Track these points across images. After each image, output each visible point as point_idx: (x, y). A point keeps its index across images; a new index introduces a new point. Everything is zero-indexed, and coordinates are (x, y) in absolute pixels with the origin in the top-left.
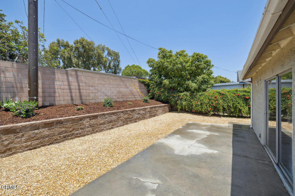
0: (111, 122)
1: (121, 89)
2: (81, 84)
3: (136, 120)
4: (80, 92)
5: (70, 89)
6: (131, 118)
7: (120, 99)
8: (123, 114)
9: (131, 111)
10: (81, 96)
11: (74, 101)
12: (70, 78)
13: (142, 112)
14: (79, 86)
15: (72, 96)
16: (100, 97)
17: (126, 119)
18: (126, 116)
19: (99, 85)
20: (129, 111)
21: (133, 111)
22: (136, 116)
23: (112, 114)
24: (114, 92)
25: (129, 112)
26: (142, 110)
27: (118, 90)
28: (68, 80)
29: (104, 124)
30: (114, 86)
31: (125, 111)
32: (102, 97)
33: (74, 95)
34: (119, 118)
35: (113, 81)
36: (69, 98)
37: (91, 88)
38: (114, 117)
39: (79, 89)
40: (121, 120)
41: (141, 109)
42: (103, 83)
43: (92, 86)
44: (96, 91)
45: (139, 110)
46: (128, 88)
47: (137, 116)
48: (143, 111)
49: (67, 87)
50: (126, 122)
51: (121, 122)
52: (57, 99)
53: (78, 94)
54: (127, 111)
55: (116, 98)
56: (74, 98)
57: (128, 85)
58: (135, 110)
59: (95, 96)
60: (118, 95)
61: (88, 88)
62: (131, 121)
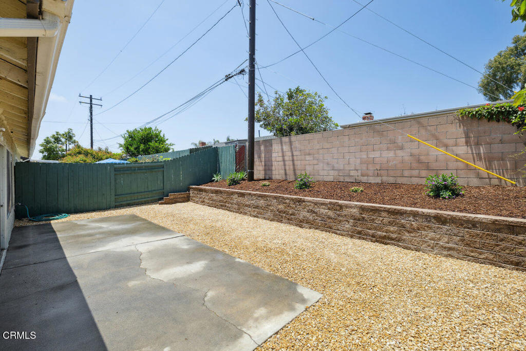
0: (257, 207)
1: (376, 154)
2: (295, 153)
3: (301, 222)
4: (294, 165)
5: (284, 161)
6: (291, 215)
7: (371, 178)
8: (276, 202)
9: (292, 199)
10: (294, 170)
11: (288, 176)
12: (284, 147)
13: (323, 211)
14: (293, 156)
15: (285, 170)
16: (322, 173)
17: (280, 212)
18: (281, 207)
19: (321, 151)
20: (288, 198)
21: (299, 201)
22: (304, 214)
23: (260, 196)
24: (351, 162)
25: (287, 201)
26: (324, 207)
27: (365, 156)
28: (282, 149)
29: (249, 206)
30: (352, 149)
31: (280, 196)
32: (325, 173)
33: (287, 168)
34: (270, 206)
35: (349, 139)
36: (283, 172)
37: (308, 158)
38: (262, 202)
39: (293, 160)
40: (272, 211)
41: (323, 204)
42: (327, 145)
43: (309, 154)
44: (315, 162)
45: (316, 204)
46: (402, 148)
47: (308, 215)
48: (329, 209)
49: (281, 159)
50: (280, 217)
51: (269, 214)
52: (274, 172)
53: (292, 167)
54: (283, 198)
55: (359, 174)
56: (287, 171)
57: (400, 140)
58: (304, 201)
59: (314, 169)
60: (365, 168)
61: (303, 157)
62: (288, 219)
